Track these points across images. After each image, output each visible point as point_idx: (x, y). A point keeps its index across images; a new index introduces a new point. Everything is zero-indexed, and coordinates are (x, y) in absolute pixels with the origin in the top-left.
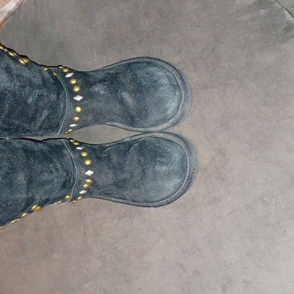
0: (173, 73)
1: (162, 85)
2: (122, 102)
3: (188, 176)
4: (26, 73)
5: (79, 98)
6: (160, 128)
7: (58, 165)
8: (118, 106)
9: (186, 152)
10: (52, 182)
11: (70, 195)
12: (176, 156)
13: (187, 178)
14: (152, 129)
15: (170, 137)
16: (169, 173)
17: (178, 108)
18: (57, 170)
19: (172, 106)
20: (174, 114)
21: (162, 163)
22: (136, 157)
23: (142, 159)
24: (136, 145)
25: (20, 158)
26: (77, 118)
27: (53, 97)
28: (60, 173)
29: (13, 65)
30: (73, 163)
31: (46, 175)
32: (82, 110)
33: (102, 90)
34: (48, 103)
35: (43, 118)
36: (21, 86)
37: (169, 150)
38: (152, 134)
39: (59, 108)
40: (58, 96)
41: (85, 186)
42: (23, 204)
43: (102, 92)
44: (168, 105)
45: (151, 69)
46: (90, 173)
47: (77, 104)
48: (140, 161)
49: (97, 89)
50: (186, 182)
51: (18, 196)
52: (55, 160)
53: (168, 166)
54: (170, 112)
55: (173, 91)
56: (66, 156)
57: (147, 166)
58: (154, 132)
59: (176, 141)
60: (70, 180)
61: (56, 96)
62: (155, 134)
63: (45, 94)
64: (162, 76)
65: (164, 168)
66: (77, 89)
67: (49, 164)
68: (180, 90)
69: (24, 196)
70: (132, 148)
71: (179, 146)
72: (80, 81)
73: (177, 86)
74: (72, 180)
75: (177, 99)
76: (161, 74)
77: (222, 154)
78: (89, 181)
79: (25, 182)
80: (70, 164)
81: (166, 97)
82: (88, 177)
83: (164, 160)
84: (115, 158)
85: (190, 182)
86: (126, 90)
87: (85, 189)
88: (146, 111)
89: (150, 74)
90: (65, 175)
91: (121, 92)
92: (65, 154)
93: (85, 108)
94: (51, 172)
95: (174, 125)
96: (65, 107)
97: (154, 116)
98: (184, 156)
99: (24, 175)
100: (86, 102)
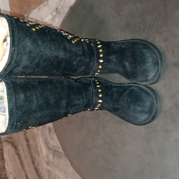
0: (157, 54)
1: (148, 63)
2: (124, 66)
3: (153, 115)
4: (74, 49)
5: (101, 61)
6: (144, 83)
7: (84, 96)
8: (122, 69)
9: (155, 101)
10: (79, 104)
11: (90, 109)
12: (148, 104)
13: (152, 116)
14: (140, 83)
15: (148, 90)
16: (142, 111)
17: (155, 76)
18: (83, 98)
19: (151, 75)
20: (152, 79)
21: (139, 105)
22: (126, 98)
23: (129, 100)
24: (128, 91)
25: (65, 92)
26: (99, 71)
27: (87, 60)
28: (85, 100)
29: (68, 45)
30: (93, 95)
31: (77, 101)
32: (102, 68)
33: (114, 58)
34: (84, 63)
35: (81, 70)
36: (70, 56)
37: (145, 99)
38: (139, 85)
39: (90, 66)
40: (90, 60)
41: (98, 106)
42: (63, 115)
43: (114, 60)
44: (149, 74)
45: (145, 51)
46: (100, 101)
47: (100, 64)
48: (128, 100)
49: (111, 57)
50: (152, 118)
51: (61, 111)
52: (83, 93)
53: (142, 108)
54: (150, 78)
55: (153, 67)
56: (90, 91)
57: (131, 104)
58: (140, 84)
59: (151, 93)
60: (89, 104)
61: (89, 60)
62: (141, 86)
63: (83, 59)
64: (149, 57)
65: (140, 108)
66: (101, 56)
67: (79, 95)
68: (159, 66)
69: (64, 111)
70: (125, 93)
71: (151, 97)
72: (104, 51)
73: (157, 64)
74: (90, 103)
75: (155, 72)
76: (149, 55)
77: (177, 107)
78: (99, 105)
79: (65, 105)
80: (91, 95)
81: (148, 70)
82: (99, 103)
83: (141, 104)
84: (115, 95)
85: (154, 119)
86: (127, 61)
87: (98, 107)
88: (136, 74)
89: (143, 54)
90: (87, 101)
91: (124, 62)
92: (90, 90)
93: (104, 67)
94: (80, 100)
95: (152, 84)
96: (93, 65)
97: (141, 78)
98: (152, 104)
99: (65, 101)
100: (104, 64)
